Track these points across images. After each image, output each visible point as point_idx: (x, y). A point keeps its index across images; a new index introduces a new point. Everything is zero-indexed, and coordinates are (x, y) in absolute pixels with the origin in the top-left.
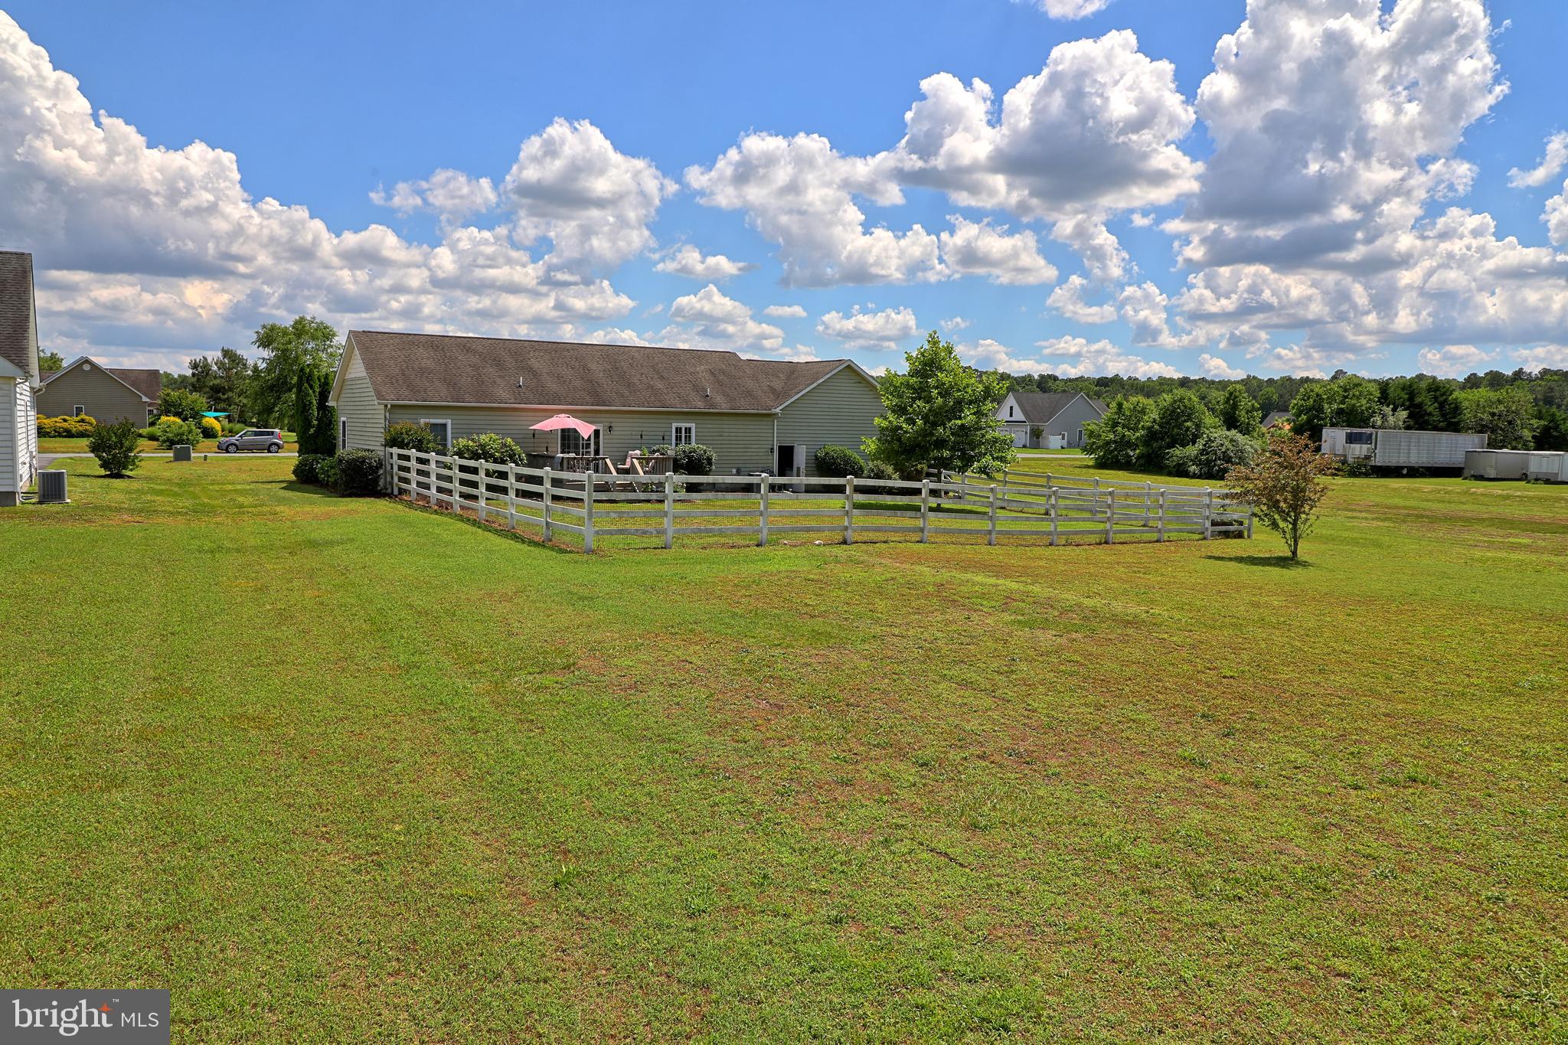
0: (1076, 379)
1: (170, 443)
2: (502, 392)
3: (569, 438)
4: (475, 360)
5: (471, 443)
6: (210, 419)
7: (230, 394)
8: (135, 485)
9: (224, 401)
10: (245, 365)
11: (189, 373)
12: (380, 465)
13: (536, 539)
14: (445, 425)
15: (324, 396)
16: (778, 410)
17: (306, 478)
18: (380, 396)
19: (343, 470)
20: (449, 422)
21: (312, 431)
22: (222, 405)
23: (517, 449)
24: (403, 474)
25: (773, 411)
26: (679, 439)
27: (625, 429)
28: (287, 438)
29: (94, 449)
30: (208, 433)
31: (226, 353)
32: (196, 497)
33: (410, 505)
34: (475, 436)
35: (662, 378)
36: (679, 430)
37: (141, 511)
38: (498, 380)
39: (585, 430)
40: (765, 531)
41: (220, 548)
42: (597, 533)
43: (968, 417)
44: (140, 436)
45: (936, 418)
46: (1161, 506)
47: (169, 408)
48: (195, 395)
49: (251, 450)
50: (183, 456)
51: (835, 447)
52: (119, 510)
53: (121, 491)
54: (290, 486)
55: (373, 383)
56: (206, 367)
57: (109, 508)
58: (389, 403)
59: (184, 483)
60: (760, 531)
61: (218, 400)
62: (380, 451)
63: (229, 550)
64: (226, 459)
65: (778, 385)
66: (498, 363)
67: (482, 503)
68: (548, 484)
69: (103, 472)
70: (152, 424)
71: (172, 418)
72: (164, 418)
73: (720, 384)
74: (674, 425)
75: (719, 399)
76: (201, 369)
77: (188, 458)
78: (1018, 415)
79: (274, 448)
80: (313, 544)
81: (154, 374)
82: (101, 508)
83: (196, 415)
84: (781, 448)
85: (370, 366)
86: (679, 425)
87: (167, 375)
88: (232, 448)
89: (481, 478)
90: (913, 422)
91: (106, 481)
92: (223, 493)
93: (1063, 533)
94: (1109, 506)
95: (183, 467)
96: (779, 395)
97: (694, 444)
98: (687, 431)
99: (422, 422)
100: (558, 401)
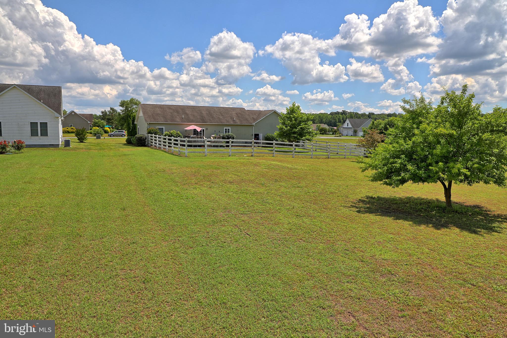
0: (381, 114)
1: (95, 135)
2: (178, 119)
3: (195, 132)
4: (171, 111)
5: (168, 133)
6: (107, 128)
7: (113, 121)
8: (86, 144)
9: (111, 122)
10: (117, 112)
11: (101, 114)
12: (146, 139)
13: (177, 155)
14: (163, 128)
15: (133, 121)
16: (254, 124)
17: (129, 142)
18: (146, 121)
19: (137, 140)
20: (164, 127)
21: (131, 130)
22: (110, 124)
23: (181, 134)
24: (151, 141)
26: (226, 132)
27: (211, 129)
28: (125, 132)
29: (76, 135)
30: (106, 132)
31: (111, 109)
32: (100, 146)
33: (152, 148)
34: (170, 131)
35: (222, 115)
36: (226, 129)
37: (87, 149)
38: (177, 116)
39: (199, 129)
40: (231, 153)
41: (104, 156)
42: (188, 152)
43: (303, 125)
44: (88, 133)
45: (293, 126)
46: (345, 149)
47: (95, 125)
48: (103, 121)
49: (117, 136)
50: (98, 138)
51: (270, 134)
52: (82, 149)
53: (83, 145)
54: (125, 144)
55: (145, 118)
56: (106, 113)
57: (80, 148)
58: (148, 123)
59: (98, 144)
60: (229, 153)
61: (109, 122)
62: (146, 135)
63: (106, 156)
64: (110, 138)
65: (255, 117)
66: (178, 112)
67: (173, 148)
68: (179, 141)
69: (78, 141)
70: (91, 129)
71: (96, 128)
72: (94, 128)
73: (239, 117)
74: (225, 128)
75: (238, 121)
76: (104, 113)
77: (100, 138)
78: (350, 126)
79: (123, 136)
80: (125, 155)
81: (91, 115)
82: (79, 148)
83: (103, 127)
84: (255, 134)
85: (144, 113)
86: (226, 128)
87: (96, 115)
88: (112, 136)
89: (172, 141)
90: (286, 127)
91: (79, 143)
92: (107, 146)
93: (315, 155)
94: (329, 149)
95: (98, 140)
96: (255, 120)
97: (230, 133)
98: (229, 129)
99: (157, 127)
100: (193, 122)
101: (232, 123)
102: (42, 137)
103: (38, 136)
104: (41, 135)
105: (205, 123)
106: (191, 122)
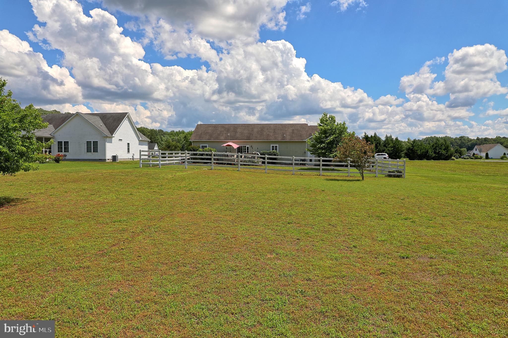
2: (223, 137)
16: (306, 140)
20: (207, 145)
25: (304, 140)
27: (255, 146)
35: (274, 132)
38: (224, 134)
58: (192, 141)
73: (293, 133)
75: (288, 137)
85: (194, 133)
98: (276, 147)
99: (201, 145)
100: (236, 139)
101: (279, 139)
102: (94, 153)
103: (91, 152)
104: (94, 152)
105: (249, 141)
106: (234, 140)
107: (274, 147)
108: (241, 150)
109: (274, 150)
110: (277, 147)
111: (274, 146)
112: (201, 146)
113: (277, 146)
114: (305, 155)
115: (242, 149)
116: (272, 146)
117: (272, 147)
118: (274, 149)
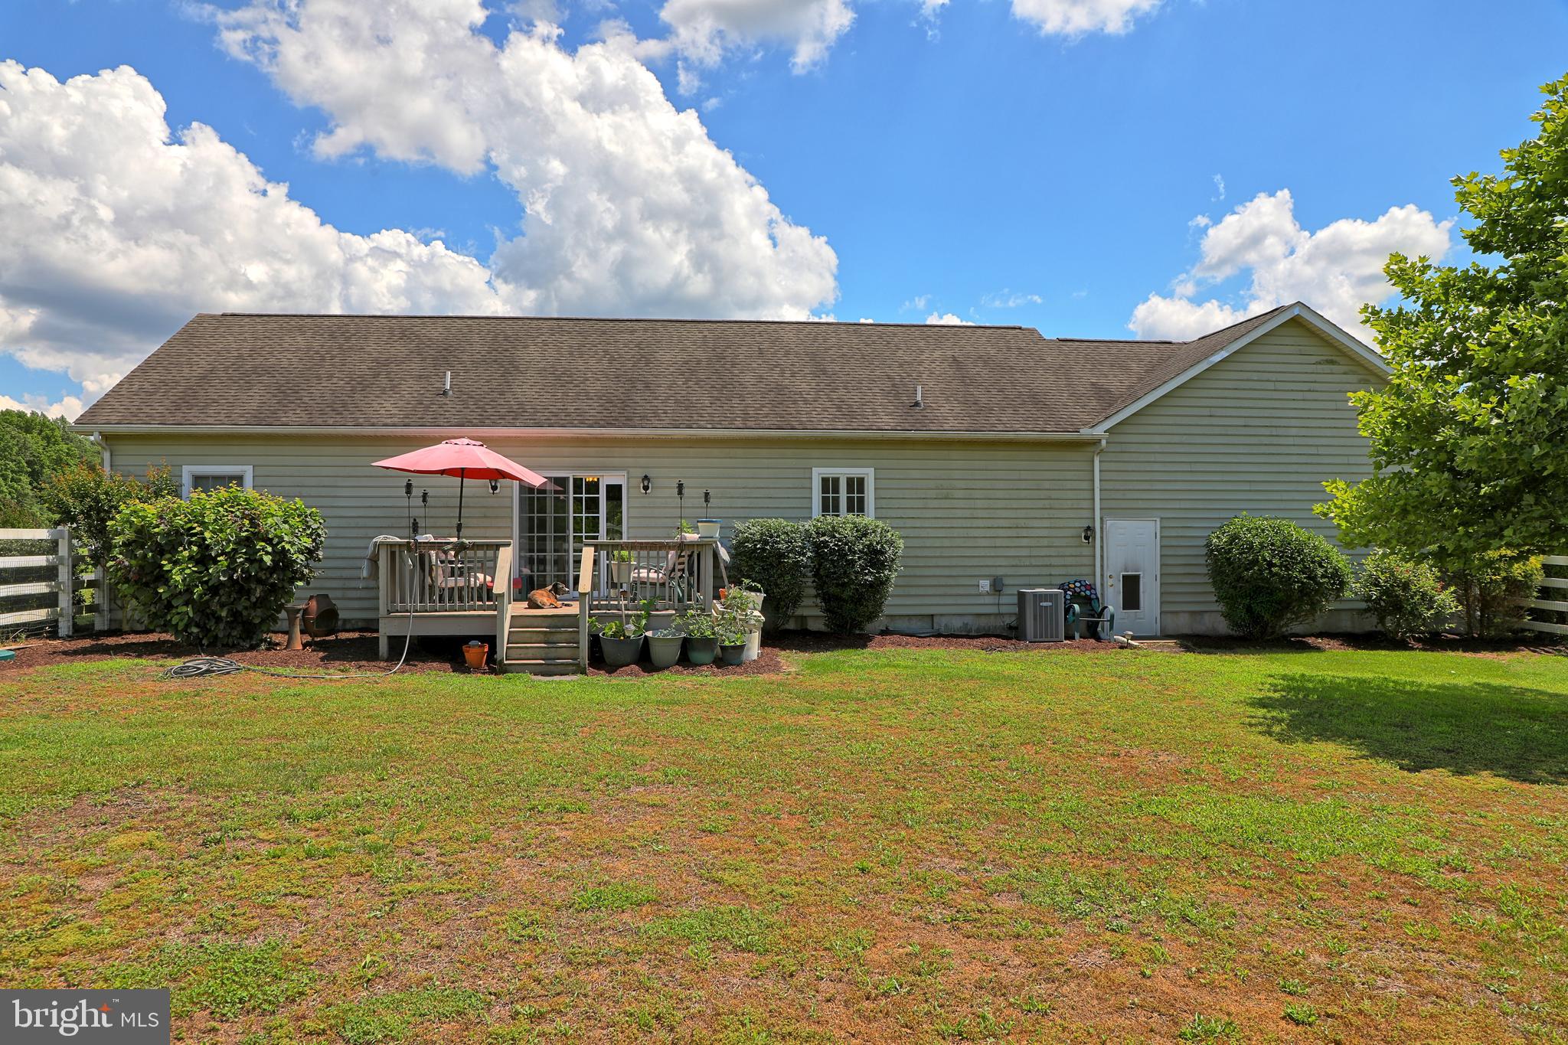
14: (239, 478)
16: (1099, 431)
20: (248, 472)
25: (1086, 432)
26: (830, 506)
36: (829, 485)
38: (408, 383)
55: (110, 395)
65: (1115, 382)
73: (967, 381)
74: (818, 473)
75: (946, 407)
86: (831, 472)
96: (1108, 401)
97: (868, 519)
98: (857, 485)
99: (187, 472)
100: (514, 417)
101: (886, 421)
105: (626, 432)
106: (494, 424)
107: (836, 490)
108: (550, 515)
109: (836, 509)
110: (861, 490)
111: (836, 481)
112: (187, 480)
113: (861, 481)
114: (1086, 551)
115: (561, 506)
116: (825, 481)
117: (825, 490)
118: (836, 500)
